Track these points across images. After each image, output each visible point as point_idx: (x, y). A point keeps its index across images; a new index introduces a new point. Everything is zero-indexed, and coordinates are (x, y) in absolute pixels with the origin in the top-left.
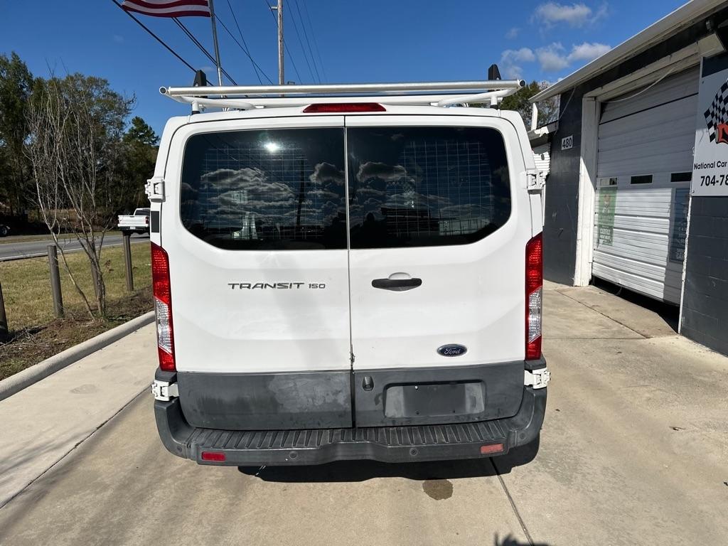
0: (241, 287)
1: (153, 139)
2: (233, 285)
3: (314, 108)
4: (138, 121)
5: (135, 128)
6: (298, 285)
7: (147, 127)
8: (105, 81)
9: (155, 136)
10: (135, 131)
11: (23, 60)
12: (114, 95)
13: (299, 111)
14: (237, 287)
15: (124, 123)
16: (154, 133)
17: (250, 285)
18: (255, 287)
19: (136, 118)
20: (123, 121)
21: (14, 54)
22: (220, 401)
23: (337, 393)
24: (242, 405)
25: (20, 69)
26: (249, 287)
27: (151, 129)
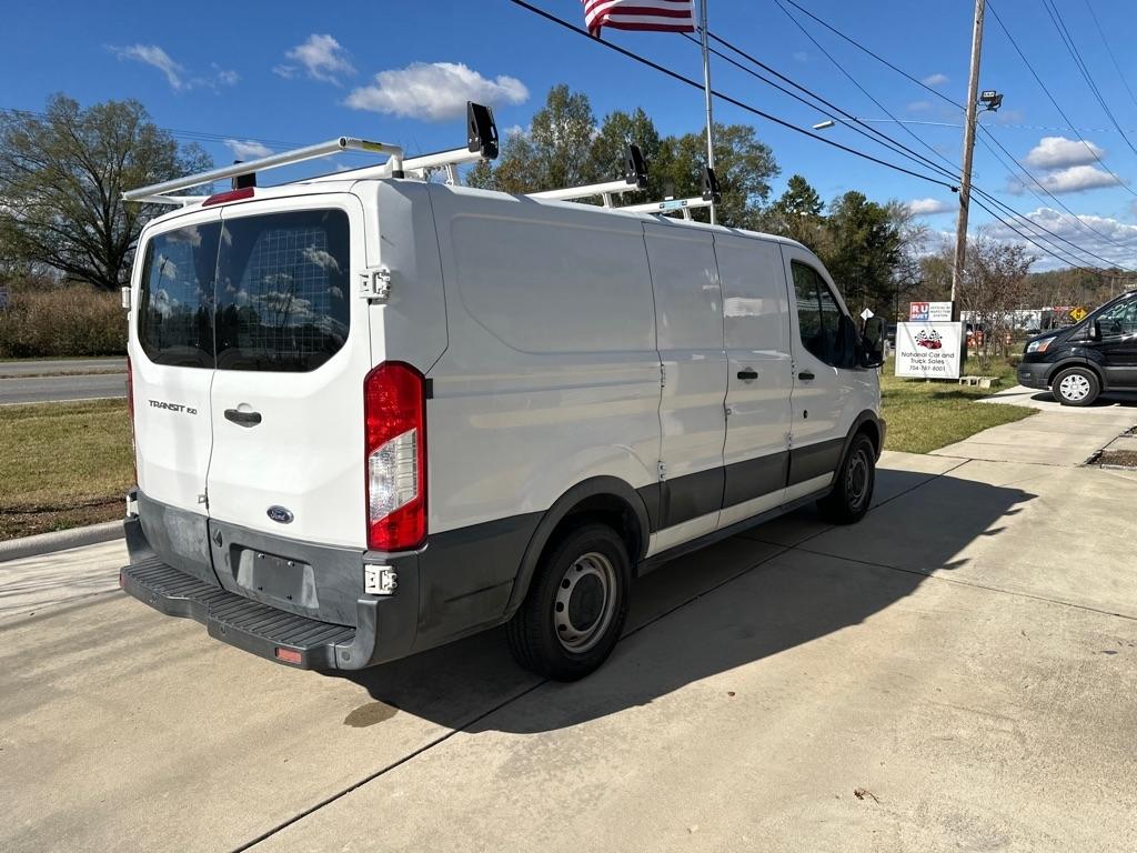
1: (815, 208)
4: (798, 183)
5: (791, 192)
7: (808, 189)
8: (750, 130)
9: (819, 202)
10: (791, 196)
11: (648, 116)
12: (761, 149)
13: (199, 207)
15: (768, 188)
16: (818, 198)
19: (795, 177)
20: (768, 184)
21: (639, 109)
25: (647, 129)
27: (814, 192)
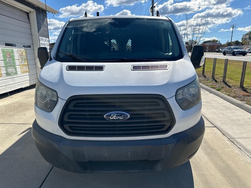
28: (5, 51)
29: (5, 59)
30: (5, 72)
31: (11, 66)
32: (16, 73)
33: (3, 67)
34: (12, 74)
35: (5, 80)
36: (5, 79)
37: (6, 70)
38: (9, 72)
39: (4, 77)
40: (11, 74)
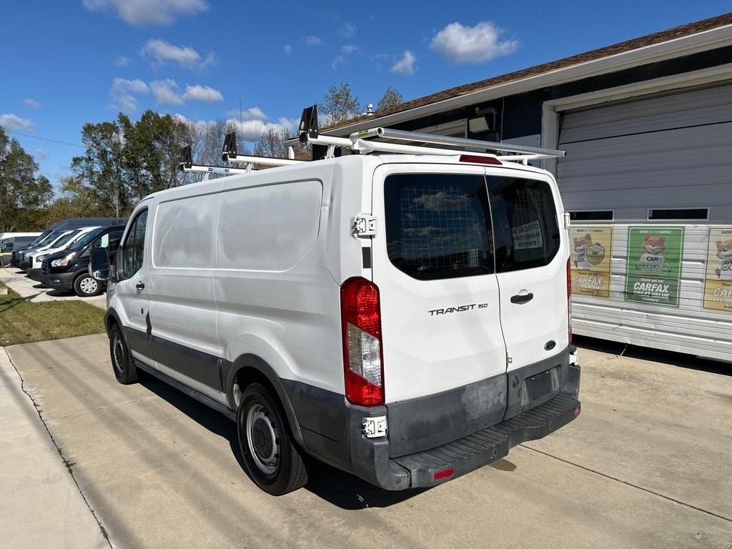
0: (438, 313)
2: (432, 312)
3: (463, 158)
6: (472, 306)
13: (457, 159)
14: (435, 313)
17: (443, 310)
18: (446, 312)
22: (428, 423)
23: (499, 395)
24: (444, 422)
26: (442, 313)
28: (641, 232)
29: (637, 255)
30: (622, 288)
31: (658, 276)
32: (673, 300)
33: (622, 274)
34: (651, 300)
35: (619, 310)
36: (622, 308)
37: (630, 285)
38: (639, 292)
39: (620, 300)
40: (643, 299)
